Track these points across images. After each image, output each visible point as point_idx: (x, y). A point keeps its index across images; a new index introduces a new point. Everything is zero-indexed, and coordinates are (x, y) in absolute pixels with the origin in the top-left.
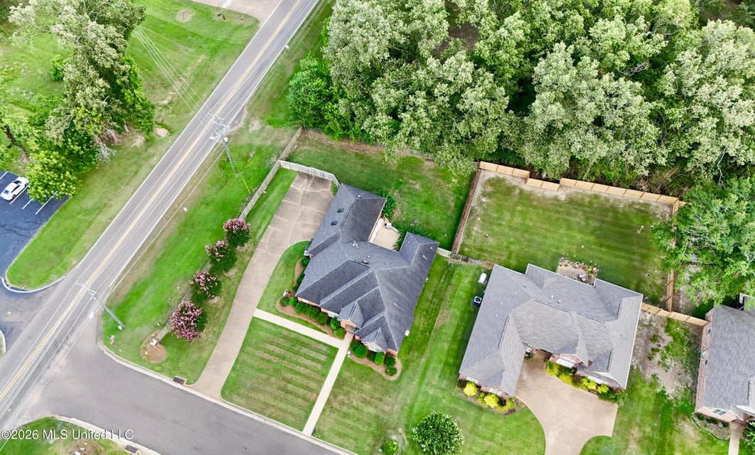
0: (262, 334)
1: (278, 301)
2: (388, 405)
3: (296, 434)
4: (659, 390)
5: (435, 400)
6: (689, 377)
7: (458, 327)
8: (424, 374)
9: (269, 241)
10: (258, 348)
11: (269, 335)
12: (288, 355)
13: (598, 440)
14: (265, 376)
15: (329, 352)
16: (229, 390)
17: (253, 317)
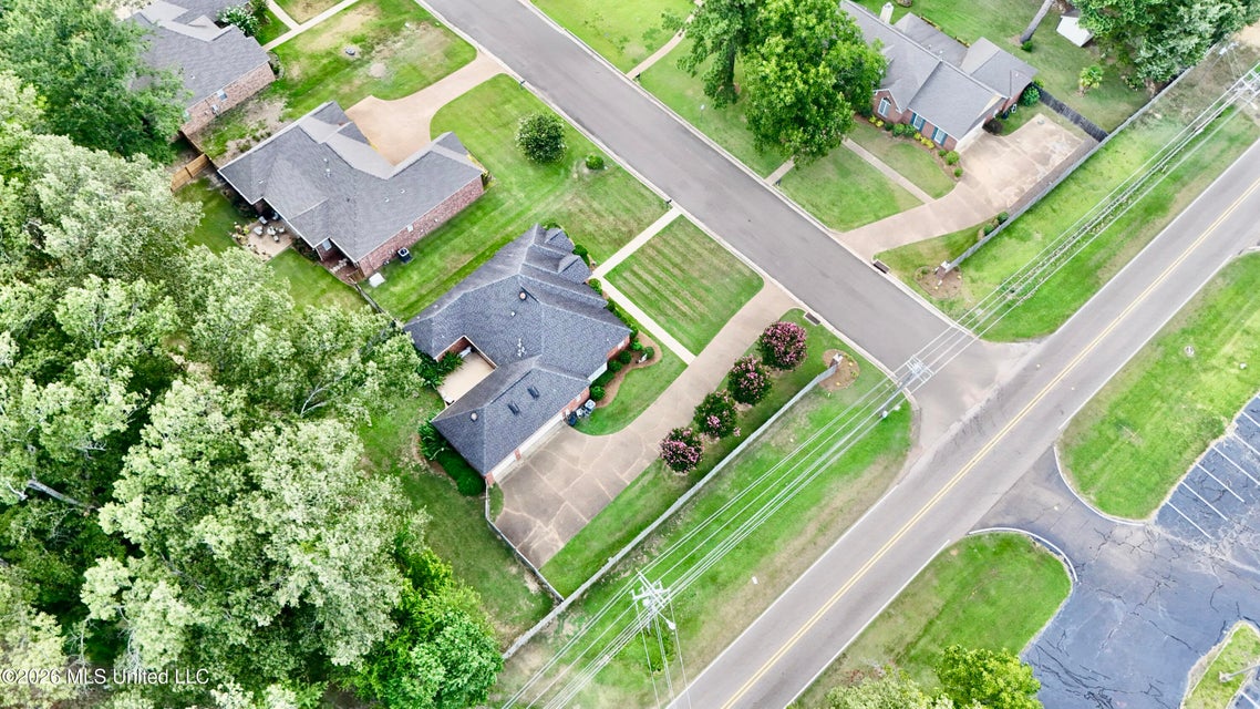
0: (692, 329)
1: (657, 360)
2: (576, 203)
3: (689, 215)
4: (290, 110)
5: (523, 186)
6: (250, 105)
7: (446, 243)
8: (519, 215)
9: (636, 458)
10: (702, 315)
11: (684, 324)
12: (667, 293)
13: (385, 98)
14: (704, 281)
15: (617, 278)
16: (753, 285)
17: (696, 355)
